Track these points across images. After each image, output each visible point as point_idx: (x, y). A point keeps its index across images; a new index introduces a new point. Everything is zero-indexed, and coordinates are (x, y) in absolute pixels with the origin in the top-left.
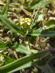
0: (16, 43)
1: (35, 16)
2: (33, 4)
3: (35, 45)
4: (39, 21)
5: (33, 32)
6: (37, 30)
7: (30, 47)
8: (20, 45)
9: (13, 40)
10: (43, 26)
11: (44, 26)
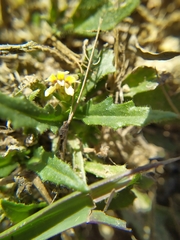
0: (41, 150)
1: (90, 61)
2: (81, 17)
3: (98, 150)
4: (103, 74)
5: (90, 110)
6: (100, 104)
7: (84, 156)
8: (50, 159)
9: (30, 142)
10: (119, 86)
11: (122, 86)
